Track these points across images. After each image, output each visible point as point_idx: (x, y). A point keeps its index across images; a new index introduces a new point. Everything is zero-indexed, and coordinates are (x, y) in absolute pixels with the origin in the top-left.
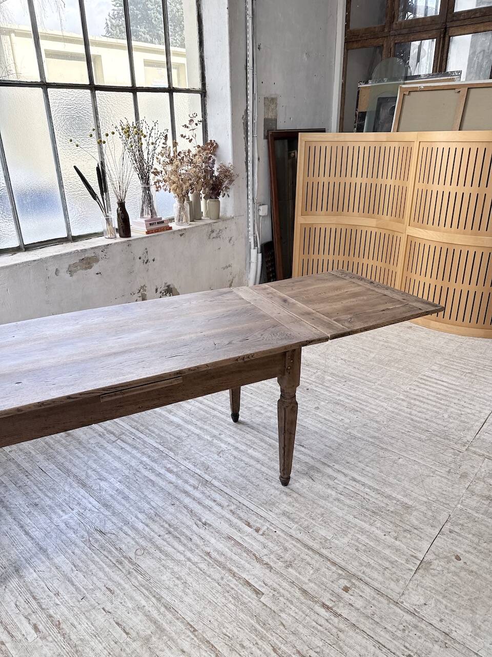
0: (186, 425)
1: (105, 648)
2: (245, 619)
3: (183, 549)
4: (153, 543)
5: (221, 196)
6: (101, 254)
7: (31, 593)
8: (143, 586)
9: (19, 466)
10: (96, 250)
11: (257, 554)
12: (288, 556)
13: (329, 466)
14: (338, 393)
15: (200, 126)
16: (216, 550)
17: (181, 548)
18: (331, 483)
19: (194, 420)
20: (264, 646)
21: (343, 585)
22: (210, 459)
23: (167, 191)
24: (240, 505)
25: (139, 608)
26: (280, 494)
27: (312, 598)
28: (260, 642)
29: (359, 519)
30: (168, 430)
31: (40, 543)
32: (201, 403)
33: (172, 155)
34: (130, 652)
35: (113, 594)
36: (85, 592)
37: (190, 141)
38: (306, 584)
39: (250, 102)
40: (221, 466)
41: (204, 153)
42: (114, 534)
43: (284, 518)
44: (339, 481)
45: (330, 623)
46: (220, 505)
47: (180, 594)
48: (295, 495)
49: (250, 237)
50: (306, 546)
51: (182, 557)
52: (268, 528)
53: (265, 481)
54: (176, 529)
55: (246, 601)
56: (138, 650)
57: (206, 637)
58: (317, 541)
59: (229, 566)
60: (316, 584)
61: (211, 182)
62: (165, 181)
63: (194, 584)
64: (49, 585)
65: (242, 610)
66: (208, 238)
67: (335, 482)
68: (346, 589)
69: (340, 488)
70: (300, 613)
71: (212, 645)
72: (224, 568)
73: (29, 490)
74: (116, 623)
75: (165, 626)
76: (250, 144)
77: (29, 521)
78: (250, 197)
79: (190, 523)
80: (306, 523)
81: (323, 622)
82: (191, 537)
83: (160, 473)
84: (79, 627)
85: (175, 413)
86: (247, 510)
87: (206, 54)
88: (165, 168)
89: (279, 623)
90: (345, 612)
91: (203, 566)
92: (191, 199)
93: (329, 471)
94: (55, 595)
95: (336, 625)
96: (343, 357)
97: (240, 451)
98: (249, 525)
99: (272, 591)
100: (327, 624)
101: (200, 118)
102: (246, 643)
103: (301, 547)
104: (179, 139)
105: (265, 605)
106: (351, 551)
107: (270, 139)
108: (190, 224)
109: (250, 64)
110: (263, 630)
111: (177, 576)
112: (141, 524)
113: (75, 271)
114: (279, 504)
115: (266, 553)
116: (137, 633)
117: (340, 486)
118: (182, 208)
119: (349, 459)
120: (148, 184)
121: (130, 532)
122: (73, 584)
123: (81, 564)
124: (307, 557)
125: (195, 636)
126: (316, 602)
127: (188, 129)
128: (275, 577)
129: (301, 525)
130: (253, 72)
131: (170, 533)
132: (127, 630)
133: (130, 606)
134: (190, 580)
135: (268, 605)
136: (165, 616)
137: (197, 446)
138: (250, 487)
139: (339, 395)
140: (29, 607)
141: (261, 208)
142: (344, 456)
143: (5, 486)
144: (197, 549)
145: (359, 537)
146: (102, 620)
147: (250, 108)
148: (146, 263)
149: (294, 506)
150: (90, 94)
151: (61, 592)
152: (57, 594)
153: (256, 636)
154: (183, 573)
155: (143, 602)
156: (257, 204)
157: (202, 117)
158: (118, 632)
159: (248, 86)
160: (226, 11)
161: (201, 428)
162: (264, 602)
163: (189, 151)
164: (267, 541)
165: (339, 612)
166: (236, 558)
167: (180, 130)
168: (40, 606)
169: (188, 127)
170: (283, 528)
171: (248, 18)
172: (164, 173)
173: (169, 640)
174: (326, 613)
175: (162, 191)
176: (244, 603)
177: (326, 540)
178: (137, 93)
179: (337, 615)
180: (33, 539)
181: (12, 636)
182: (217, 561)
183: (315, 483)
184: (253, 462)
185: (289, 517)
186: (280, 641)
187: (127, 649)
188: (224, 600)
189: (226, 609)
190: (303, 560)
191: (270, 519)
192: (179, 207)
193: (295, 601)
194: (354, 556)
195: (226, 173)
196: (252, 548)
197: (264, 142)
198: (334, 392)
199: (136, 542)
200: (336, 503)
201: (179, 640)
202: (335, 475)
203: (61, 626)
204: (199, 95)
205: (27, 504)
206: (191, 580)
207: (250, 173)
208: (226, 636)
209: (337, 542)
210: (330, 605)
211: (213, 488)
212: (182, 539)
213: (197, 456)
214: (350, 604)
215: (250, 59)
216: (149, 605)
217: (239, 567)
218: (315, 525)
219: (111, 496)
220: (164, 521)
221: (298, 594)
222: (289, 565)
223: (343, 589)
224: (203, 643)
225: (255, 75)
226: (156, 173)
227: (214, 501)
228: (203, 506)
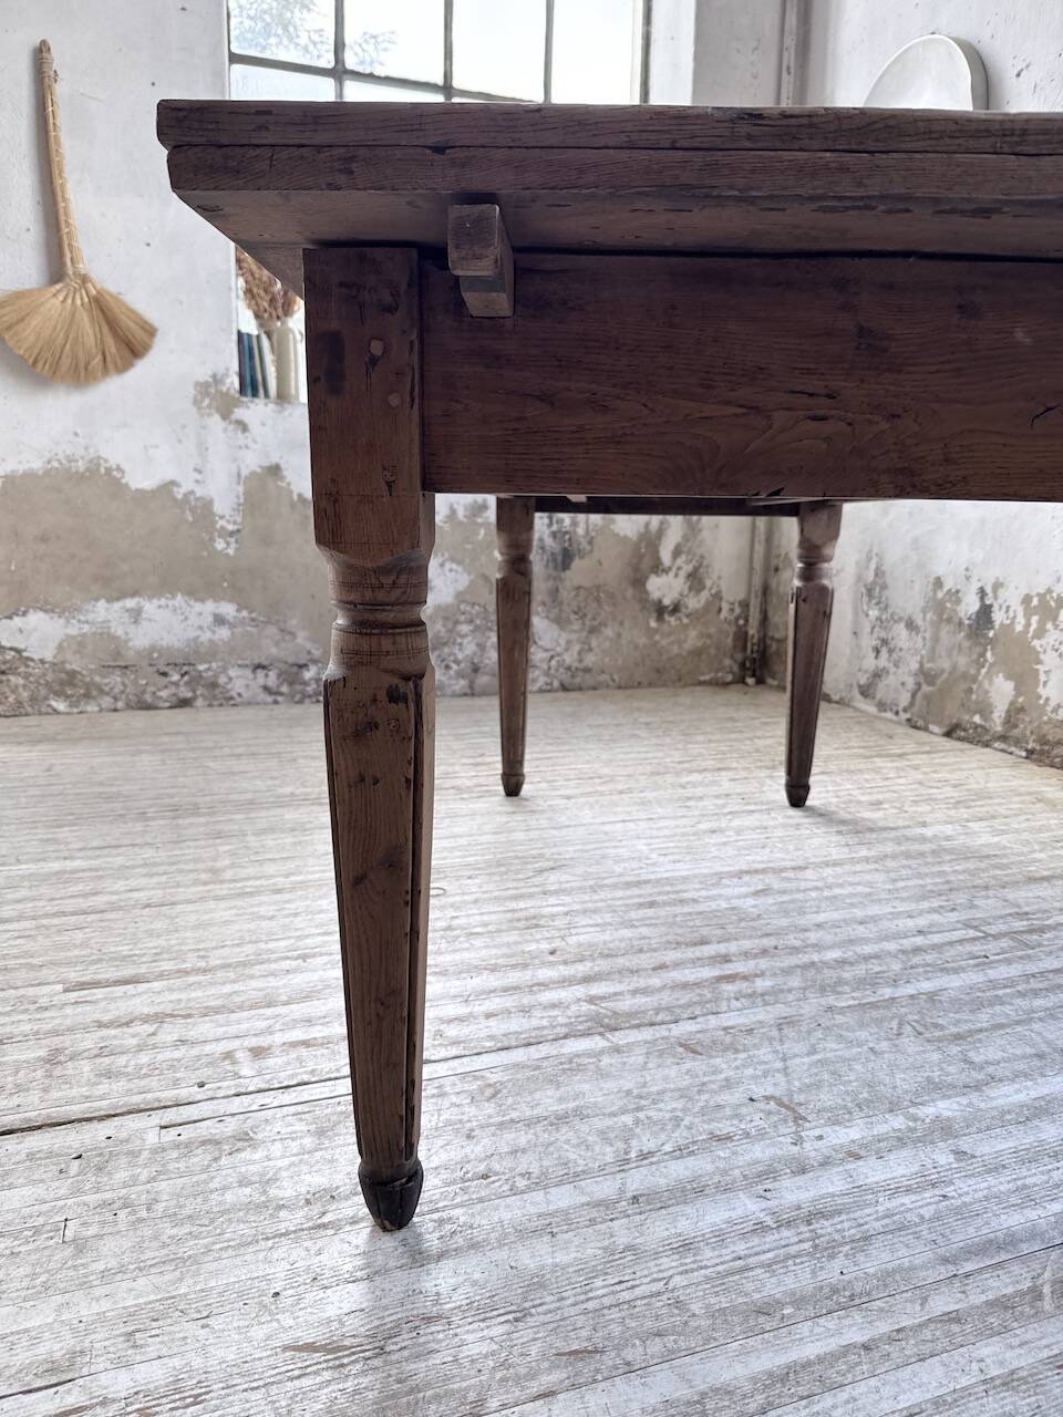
53: (482, 1168)
58: (18, 1158)
59: (220, 974)
65: (86, 956)
72: (227, 966)
80: (122, 1175)
98: (306, 1043)
99: (48, 1004)
105: (41, 984)
112: (524, 906)
115: (163, 1037)
128: (69, 1021)
129: (134, 1154)
135: (32, 988)
162: (48, 986)
166: (227, 989)
191: (267, 1099)
211: (564, 1030)
217: (192, 984)
218: (77, 1191)
222: (56, 1057)
227: (488, 1016)
228: (494, 991)
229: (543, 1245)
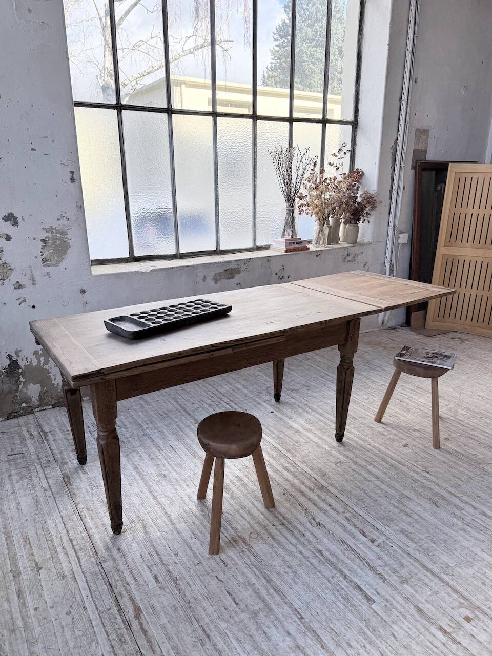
0: (305, 433)
1: (215, 611)
2: (354, 621)
3: (296, 542)
4: (267, 530)
5: (361, 222)
6: (243, 267)
7: (155, 549)
8: (255, 566)
9: (153, 441)
10: (239, 263)
11: (371, 563)
12: (403, 572)
13: (456, 496)
14: (472, 427)
15: (348, 155)
16: (328, 550)
17: (294, 541)
18: (458, 512)
19: (313, 429)
20: (372, 650)
21: (465, 615)
22: (328, 467)
23: (310, 215)
24: (356, 515)
25: (249, 584)
26: (399, 513)
27: (428, 619)
28: (368, 646)
29: (488, 554)
30: (288, 434)
31: (166, 509)
32: (321, 415)
33: (318, 181)
34: (238, 621)
35: (226, 566)
36: (201, 558)
37: (337, 169)
38: (422, 603)
39: (401, 133)
40: (338, 475)
41: (350, 181)
42: (231, 515)
43: (402, 535)
44: (466, 512)
45: (447, 648)
46: (335, 510)
47: (290, 581)
48: (416, 517)
49: (386, 264)
50: (424, 567)
51: (294, 548)
52: (384, 541)
53: (384, 497)
54: (290, 523)
55: (355, 603)
56: (246, 621)
57: (313, 627)
58: (437, 565)
59: (341, 567)
60: (433, 605)
61: (353, 208)
62: (308, 205)
63: (304, 576)
64: (171, 545)
65: (352, 612)
66: (343, 261)
67: (461, 513)
68: (468, 619)
69: (468, 519)
70: (414, 630)
71: (319, 636)
72: (335, 568)
73: (160, 463)
74: (227, 592)
75: (273, 606)
76: (396, 173)
77: (158, 488)
78: (391, 224)
79: (304, 520)
80: (426, 545)
81: (440, 645)
82: (304, 532)
83: (278, 470)
84: (193, 587)
85: (295, 420)
86: (363, 521)
87: (362, 88)
88: (310, 192)
89: (390, 633)
90: (465, 642)
91: (314, 561)
92: (330, 224)
93: (457, 502)
94: (175, 554)
95: (454, 651)
96: (481, 394)
97: (359, 465)
98: (364, 534)
99: (384, 601)
100: (444, 648)
101: (349, 147)
102: (353, 643)
103: (419, 567)
104: (326, 166)
105: (376, 612)
106: (476, 583)
107: (417, 170)
108: (327, 247)
109: (405, 97)
110: (372, 635)
111: (288, 565)
113: (220, 280)
114: (398, 521)
115: (380, 564)
116: (246, 606)
117: (469, 518)
118: (321, 231)
119: (480, 494)
120: (293, 206)
121: (245, 516)
122: (191, 549)
123: (199, 534)
124: (425, 578)
125: (302, 623)
126: (432, 623)
127: (336, 158)
128: (389, 589)
129: (420, 546)
130: (407, 104)
131: (283, 524)
132: (237, 600)
133: (241, 581)
134: (300, 571)
135: (380, 614)
136: (273, 597)
137: (315, 452)
138: (367, 500)
139: (473, 430)
140: (152, 560)
141: (401, 236)
142: (474, 490)
143: (141, 456)
144: (310, 544)
145: (487, 571)
146: (215, 586)
147: (400, 138)
148: (281, 279)
149: (413, 526)
150: (252, 123)
151: (180, 553)
152: (177, 555)
153: (365, 639)
154: (294, 563)
155: (254, 580)
156: (397, 232)
157: (351, 147)
158: (228, 601)
159: (401, 118)
160: (387, 47)
161: (320, 438)
162: (375, 610)
163: (335, 178)
164: (382, 553)
165: (458, 639)
166: (348, 561)
167: (328, 158)
168: (162, 561)
169: (336, 156)
170: (401, 545)
171: (407, 53)
172: (308, 197)
173: (276, 620)
174: (443, 637)
175: (304, 214)
176: (353, 605)
177: (448, 566)
178: (294, 123)
179: (454, 641)
180: (160, 504)
181: (136, 580)
182: (329, 560)
183: (439, 509)
184: (373, 479)
185: (407, 536)
186: (390, 651)
187: (236, 618)
188: (333, 598)
189: (334, 606)
190: (420, 579)
191: (387, 533)
192: (319, 229)
193: (408, 616)
194: (480, 590)
195: (370, 201)
196: (366, 557)
197: (411, 173)
198: (468, 426)
199: (251, 526)
200: (463, 533)
201: (285, 623)
202: (462, 506)
203: (178, 582)
204: (350, 127)
205: (157, 474)
206: (302, 571)
207: (394, 201)
208: (333, 632)
209: (460, 570)
210: (449, 631)
211: (329, 493)
212: (296, 532)
213: (314, 462)
214: (471, 635)
215: (405, 92)
216: (260, 584)
217: (351, 571)
218: (436, 550)
219: (231, 481)
220: (279, 513)
221: (413, 610)
222: (405, 581)
223: (464, 618)
224: (309, 631)
225: (409, 107)
226: (301, 198)
227: (330, 505)
228: (318, 507)
229: (397, 488)
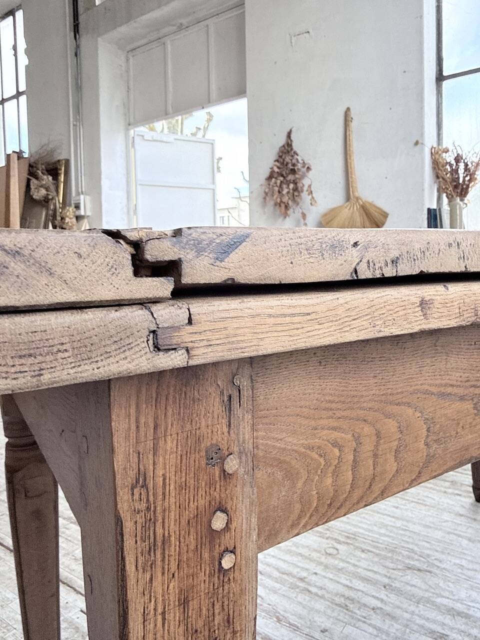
112: (360, 588)
131: (302, 580)
199: (348, 562)
212: (276, 574)
